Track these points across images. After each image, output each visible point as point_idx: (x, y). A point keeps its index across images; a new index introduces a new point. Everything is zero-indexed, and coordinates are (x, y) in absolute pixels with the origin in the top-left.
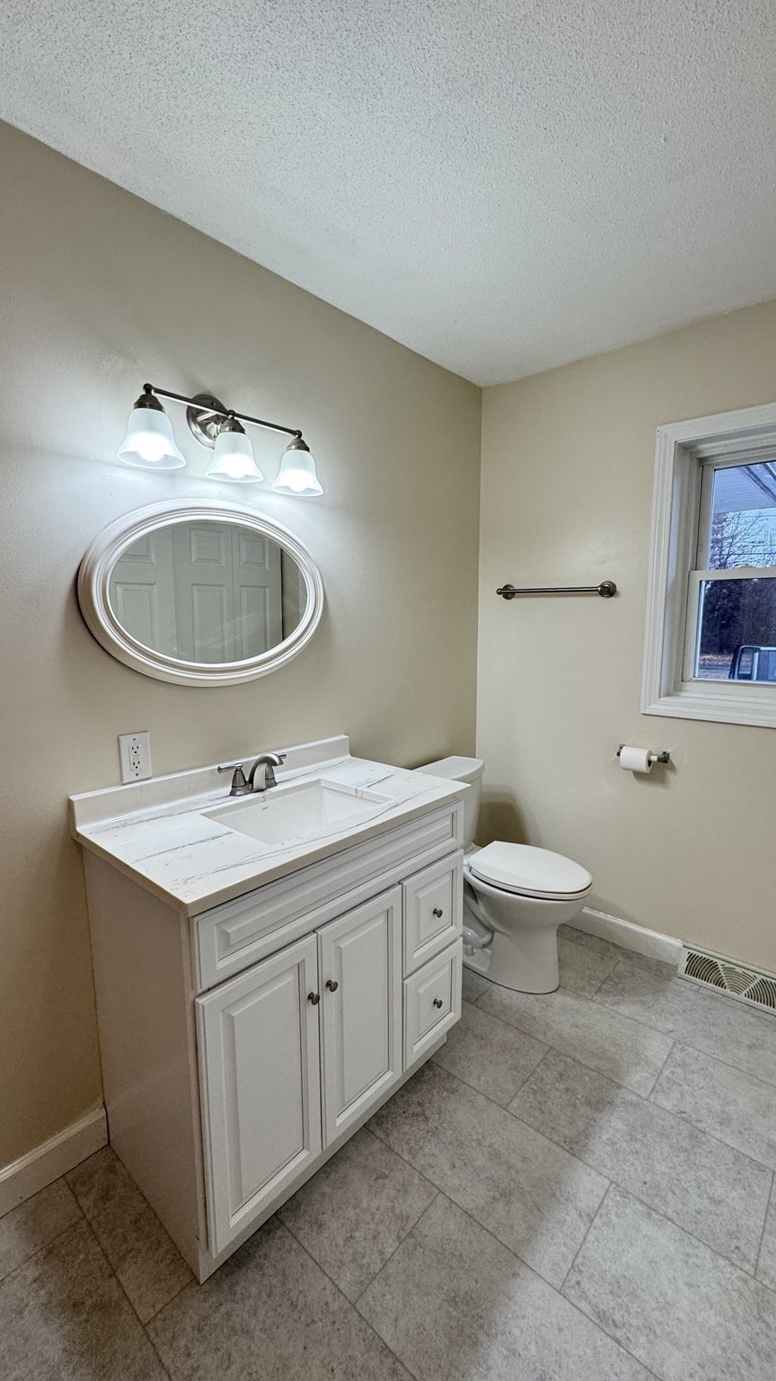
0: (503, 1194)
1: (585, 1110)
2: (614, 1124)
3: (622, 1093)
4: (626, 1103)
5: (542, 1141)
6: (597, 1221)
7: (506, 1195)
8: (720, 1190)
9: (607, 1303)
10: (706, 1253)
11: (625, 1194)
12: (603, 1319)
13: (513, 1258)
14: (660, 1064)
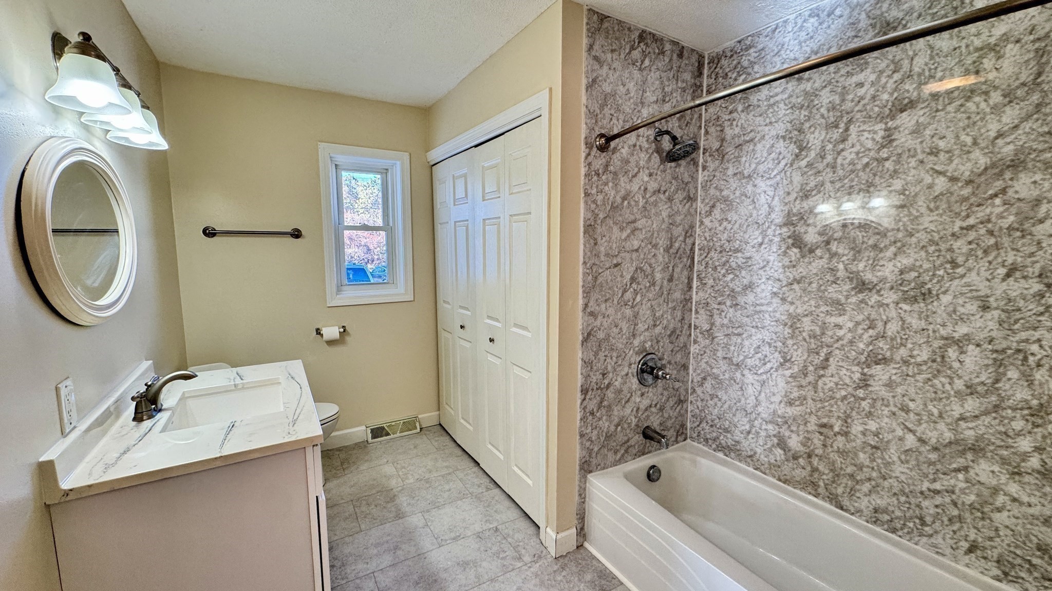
0: (395, 549)
1: (389, 505)
2: (403, 501)
3: (394, 490)
4: (400, 491)
5: (388, 525)
6: (429, 524)
7: (396, 548)
8: (447, 487)
9: (453, 535)
10: (459, 502)
11: (428, 511)
12: (455, 539)
13: (420, 556)
14: (396, 473)
